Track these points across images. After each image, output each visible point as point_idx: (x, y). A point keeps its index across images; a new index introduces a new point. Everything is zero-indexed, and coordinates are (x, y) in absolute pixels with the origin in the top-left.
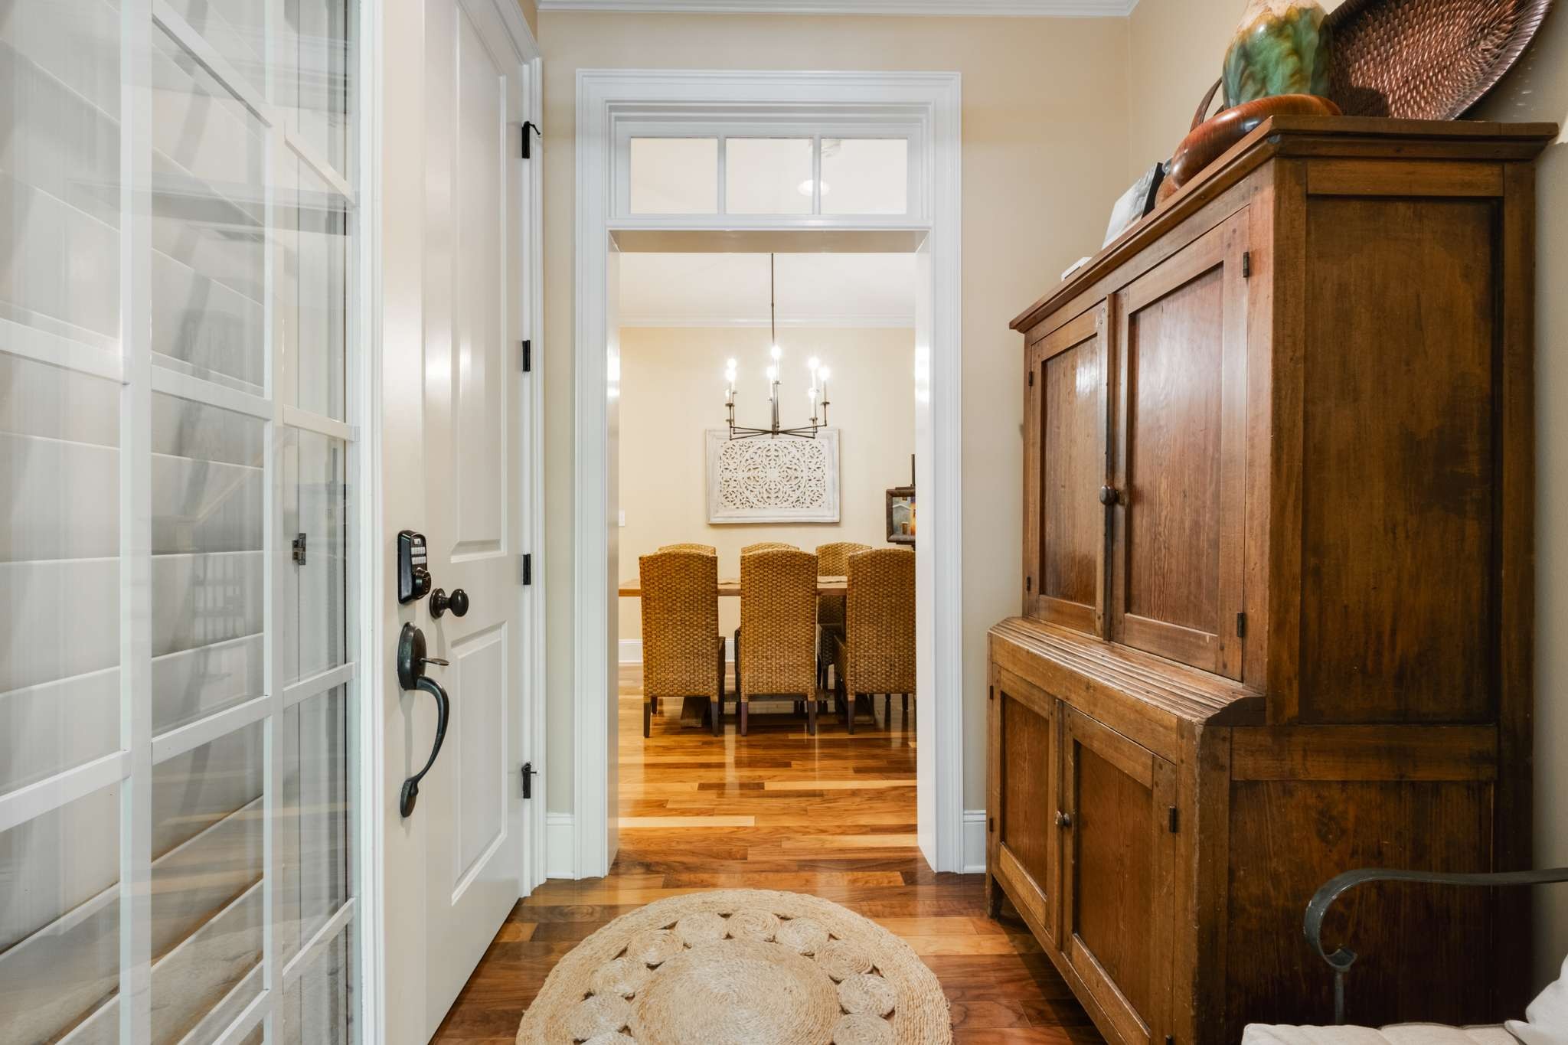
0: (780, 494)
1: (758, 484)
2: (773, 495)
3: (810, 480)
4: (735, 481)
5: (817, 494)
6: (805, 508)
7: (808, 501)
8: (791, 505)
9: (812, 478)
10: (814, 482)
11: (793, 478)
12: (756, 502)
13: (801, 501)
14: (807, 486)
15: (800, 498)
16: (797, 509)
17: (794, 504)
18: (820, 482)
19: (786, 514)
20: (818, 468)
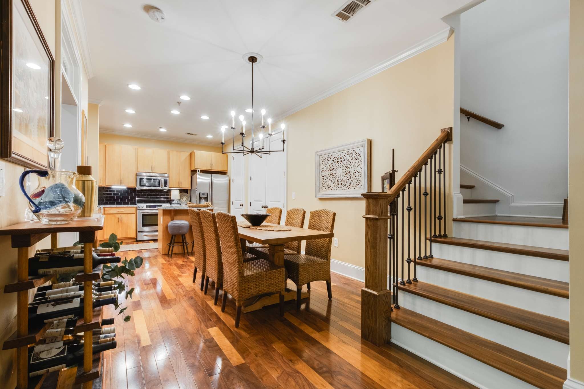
0: (343, 182)
1: (334, 177)
2: (340, 183)
3: (355, 173)
4: (326, 176)
5: (359, 181)
6: (353, 189)
7: (355, 185)
8: (347, 188)
9: (356, 172)
10: (357, 173)
11: (348, 173)
12: (333, 187)
13: (351, 186)
14: (354, 176)
15: (351, 184)
16: (350, 190)
17: (349, 187)
18: (360, 174)
19: (344, 193)
20: (359, 165)
